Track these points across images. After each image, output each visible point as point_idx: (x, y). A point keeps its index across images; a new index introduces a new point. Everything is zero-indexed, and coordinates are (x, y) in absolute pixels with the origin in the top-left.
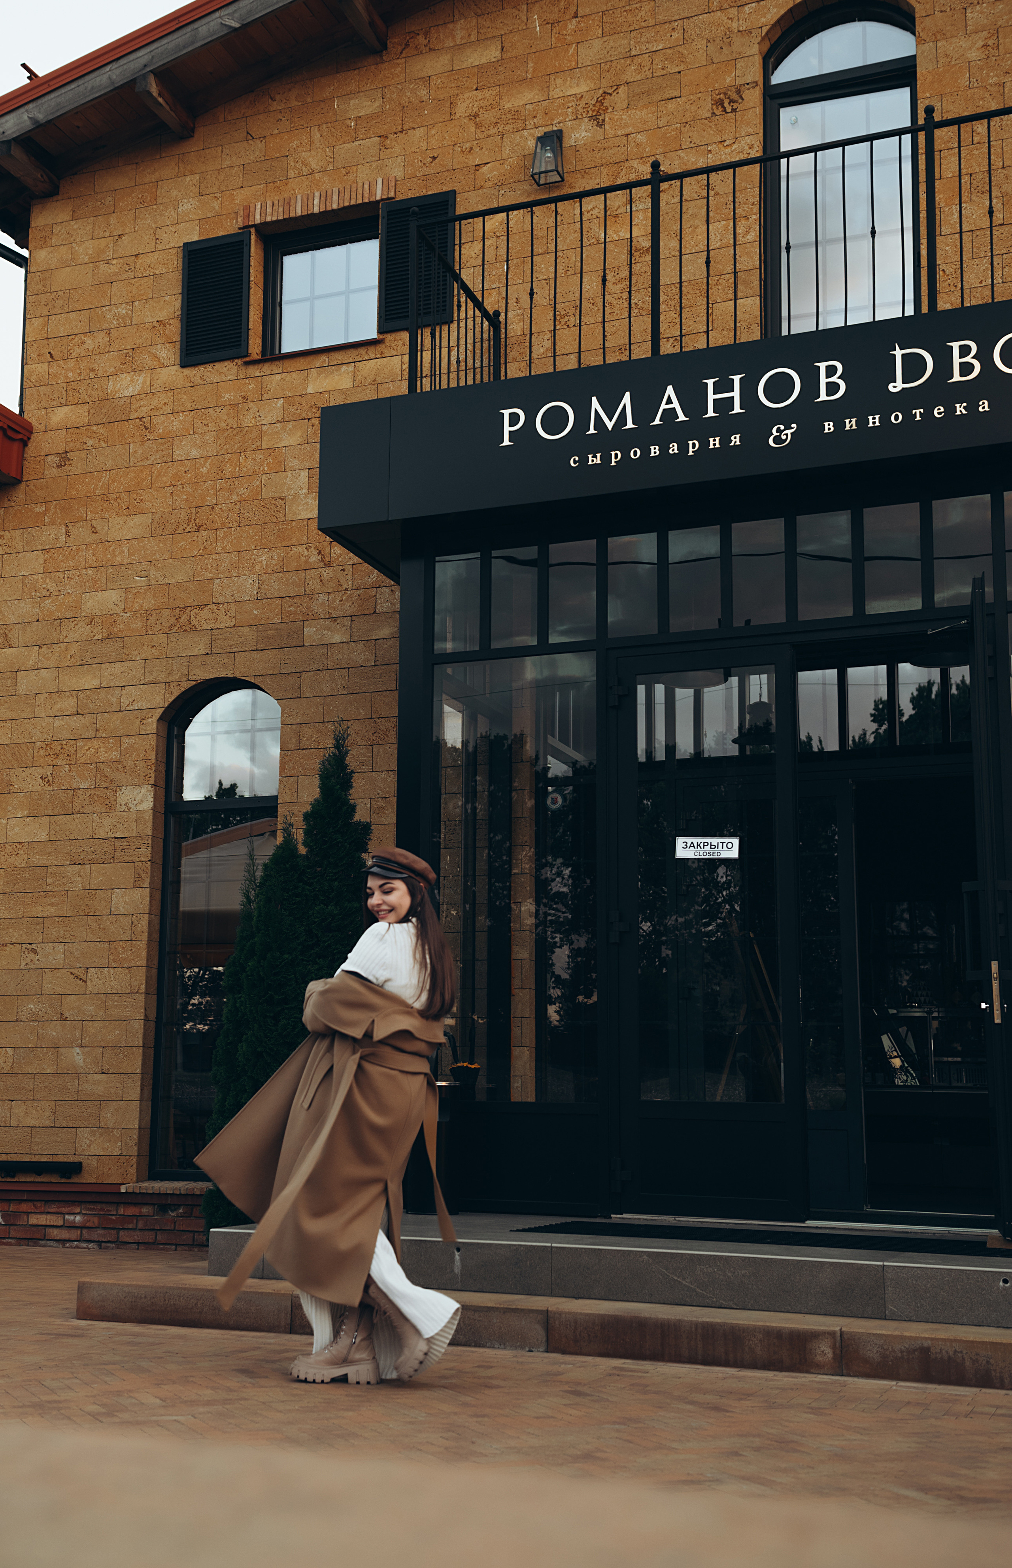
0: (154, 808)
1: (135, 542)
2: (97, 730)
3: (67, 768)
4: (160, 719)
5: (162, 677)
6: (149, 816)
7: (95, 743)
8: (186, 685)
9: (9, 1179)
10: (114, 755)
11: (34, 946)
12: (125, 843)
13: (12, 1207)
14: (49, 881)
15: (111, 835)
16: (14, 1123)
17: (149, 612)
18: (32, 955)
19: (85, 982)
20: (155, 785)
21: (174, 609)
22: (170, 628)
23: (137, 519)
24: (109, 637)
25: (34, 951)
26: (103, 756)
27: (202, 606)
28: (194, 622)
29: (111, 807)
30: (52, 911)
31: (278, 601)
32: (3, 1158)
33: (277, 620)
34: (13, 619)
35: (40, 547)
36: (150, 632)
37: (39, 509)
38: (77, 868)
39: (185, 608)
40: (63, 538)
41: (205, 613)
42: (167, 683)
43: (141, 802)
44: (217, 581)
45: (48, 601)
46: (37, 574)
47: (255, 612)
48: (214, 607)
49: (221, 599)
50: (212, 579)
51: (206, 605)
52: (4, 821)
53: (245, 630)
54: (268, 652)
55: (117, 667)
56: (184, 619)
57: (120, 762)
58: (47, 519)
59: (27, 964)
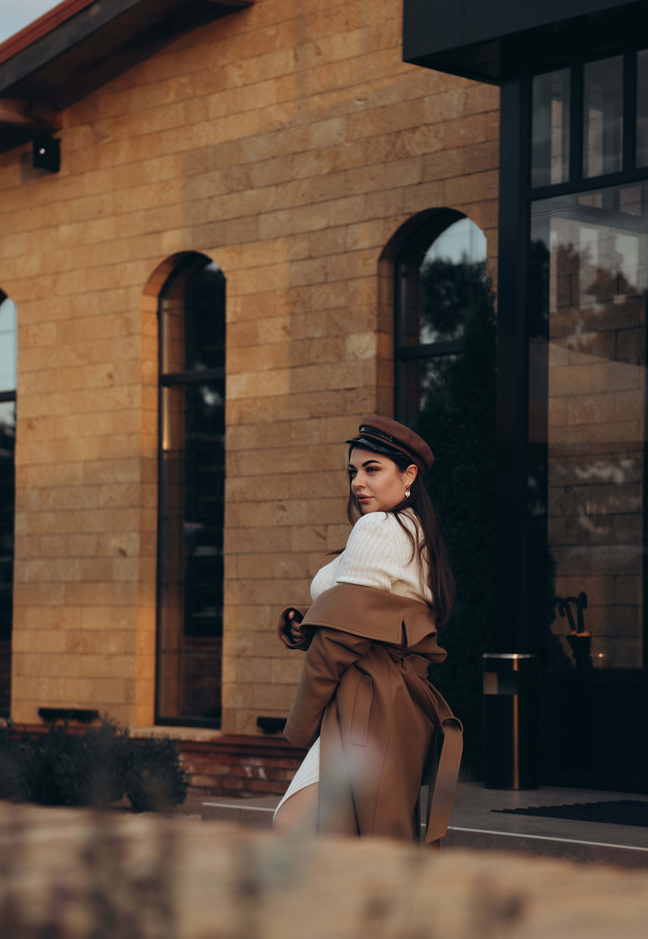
0: (379, 358)
1: (354, 61)
2: (327, 274)
3: (302, 317)
4: (381, 258)
5: (381, 213)
6: (372, 365)
7: (326, 289)
8: (402, 220)
9: (272, 736)
10: (342, 301)
11: (283, 503)
12: (352, 394)
13: (273, 763)
14: (293, 435)
15: (342, 387)
16: (273, 680)
17: (368, 140)
18: (281, 513)
19: (325, 538)
20: (379, 331)
21: (389, 134)
22: (387, 155)
23: (355, 36)
24: (334, 171)
25: (283, 508)
26: (334, 302)
27: (414, 129)
28: (408, 148)
29: (340, 356)
30: (295, 467)
31: (482, 117)
32: (266, 714)
33: (481, 139)
34: (252, 157)
35: (273, 75)
36: (370, 163)
37: (271, 32)
38: (314, 422)
39: (399, 132)
40: (292, 63)
41: (418, 137)
42: (386, 218)
43: (366, 350)
44: (427, 99)
45: (281, 135)
46: (271, 105)
47: (462, 131)
48: (424, 129)
49: (431, 119)
50: (423, 97)
51: (417, 128)
52: (254, 375)
53: (453, 153)
54: (474, 177)
55: (341, 205)
56: (398, 146)
57: (346, 308)
58: (278, 43)
59: (278, 522)
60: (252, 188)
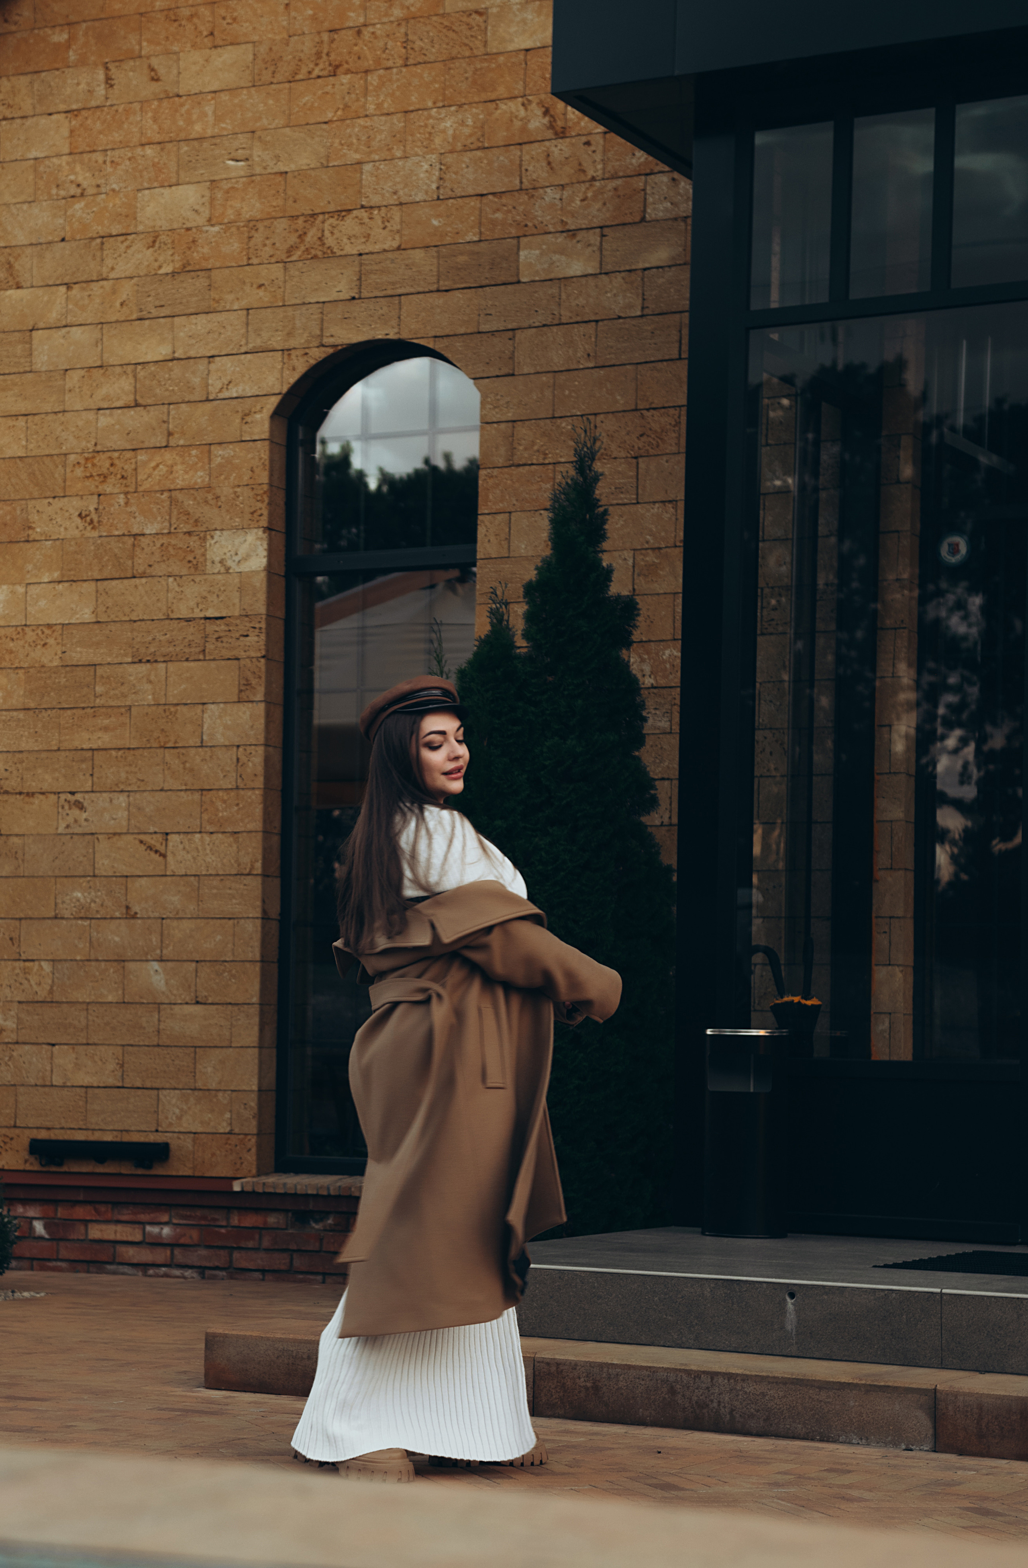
0: (269, 570)
1: (225, 97)
2: (170, 434)
3: (121, 499)
4: (277, 414)
5: (277, 341)
6: (260, 582)
7: (168, 456)
8: (318, 355)
9: (54, 1169)
10: (200, 477)
11: (78, 797)
12: (221, 626)
13: (61, 1212)
14: (99, 689)
15: (198, 614)
16: (57, 1080)
17: (252, 224)
18: (76, 812)
19: (164, 856)
20: (269, 529)
21: (294, 218)
22: (290, 251)
23: (228, 55)
24: (185, 270)
25: (80, 806)
26: (181, 478)
27: (342, 213)
28: (330, 241)
29: (196, 566)
30: (104, 739)
31: (474, 203)
32: (43, 1135)
33: (472, 237)
34: (21, 238)
35: (62, 107)
36: (255, 261)
37: (59, 37)
38: (143, 668)
39: (313, 215)
40: (101, 90)
41: (349, 225)
42: (286, 351)
43: (247, 558)
44: (367, 167)
45: (79, 205)
46: (59, 155)
47: (435, 222)
48: (363, 214)
49: (375, 200)
50: (360, 163)
51: (349, 211)
52: (21, 589)
53: (418, 255)
54: (458, 294)
55: (201, 323)
56: (312, 236)
57: (209, 488)
58: (72, 56)
59: (68, 827)
60: (19, 287)
